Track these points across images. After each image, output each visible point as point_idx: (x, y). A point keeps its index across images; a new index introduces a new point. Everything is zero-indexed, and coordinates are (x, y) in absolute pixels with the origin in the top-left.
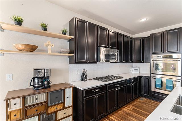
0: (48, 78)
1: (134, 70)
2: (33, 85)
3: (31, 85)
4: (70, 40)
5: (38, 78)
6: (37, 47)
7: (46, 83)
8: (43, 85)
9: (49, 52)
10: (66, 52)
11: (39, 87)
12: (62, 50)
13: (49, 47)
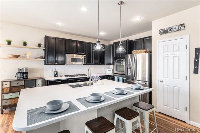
0: (27, 73)
1: (108, 71)
2: (18, 77)
3: (16, 77)
4: (44, 49)
5: (20, 73)
6: (19, 56)
7: (25, 76)
8: (23, 77)
9: (28, 58)
10: (40, 58)
11: (21, 78)
12: (37, 57)
13: (28, 55)
